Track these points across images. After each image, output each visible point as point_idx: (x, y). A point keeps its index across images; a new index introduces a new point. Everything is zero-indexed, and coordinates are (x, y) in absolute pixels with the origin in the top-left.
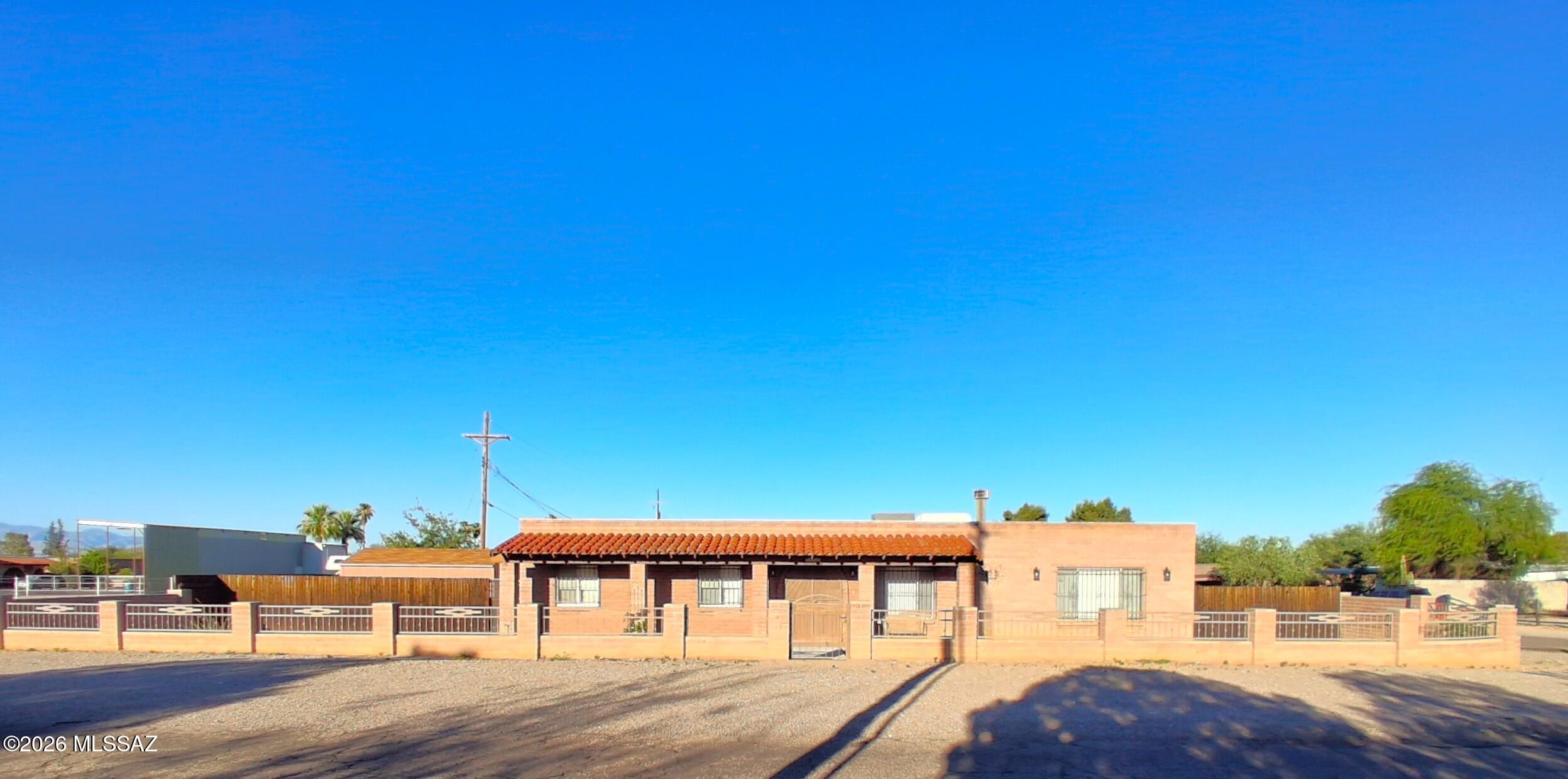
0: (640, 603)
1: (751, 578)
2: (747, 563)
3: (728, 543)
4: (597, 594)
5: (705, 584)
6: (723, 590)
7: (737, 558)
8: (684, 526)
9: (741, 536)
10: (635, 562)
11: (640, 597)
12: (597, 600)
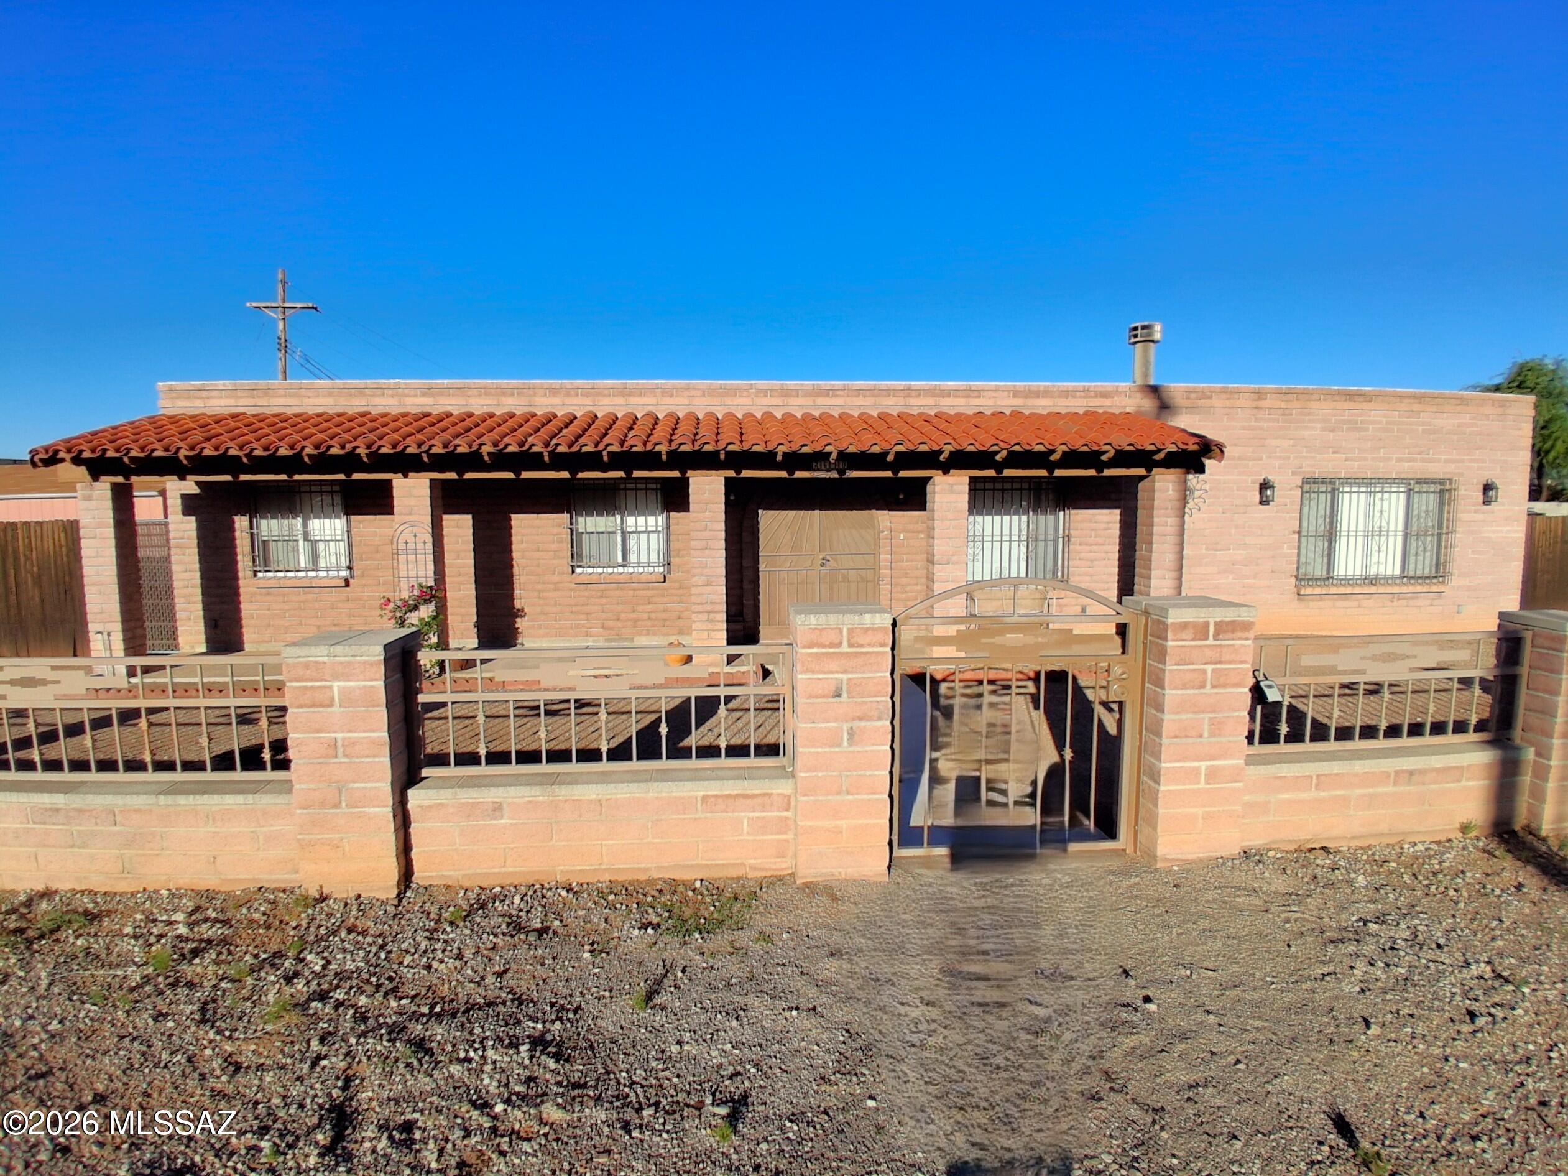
0: (421, 573)
1: (686, 509)
2: (676, 474)
3: (631, 428)
4: (343, 547)
5: (589, 523)
6: (625, 534)
7: (650, 460)
8: (535, 395)
9: (660, 416)
10: (405, 476)
11: (420, 557)
12: (344, 561)
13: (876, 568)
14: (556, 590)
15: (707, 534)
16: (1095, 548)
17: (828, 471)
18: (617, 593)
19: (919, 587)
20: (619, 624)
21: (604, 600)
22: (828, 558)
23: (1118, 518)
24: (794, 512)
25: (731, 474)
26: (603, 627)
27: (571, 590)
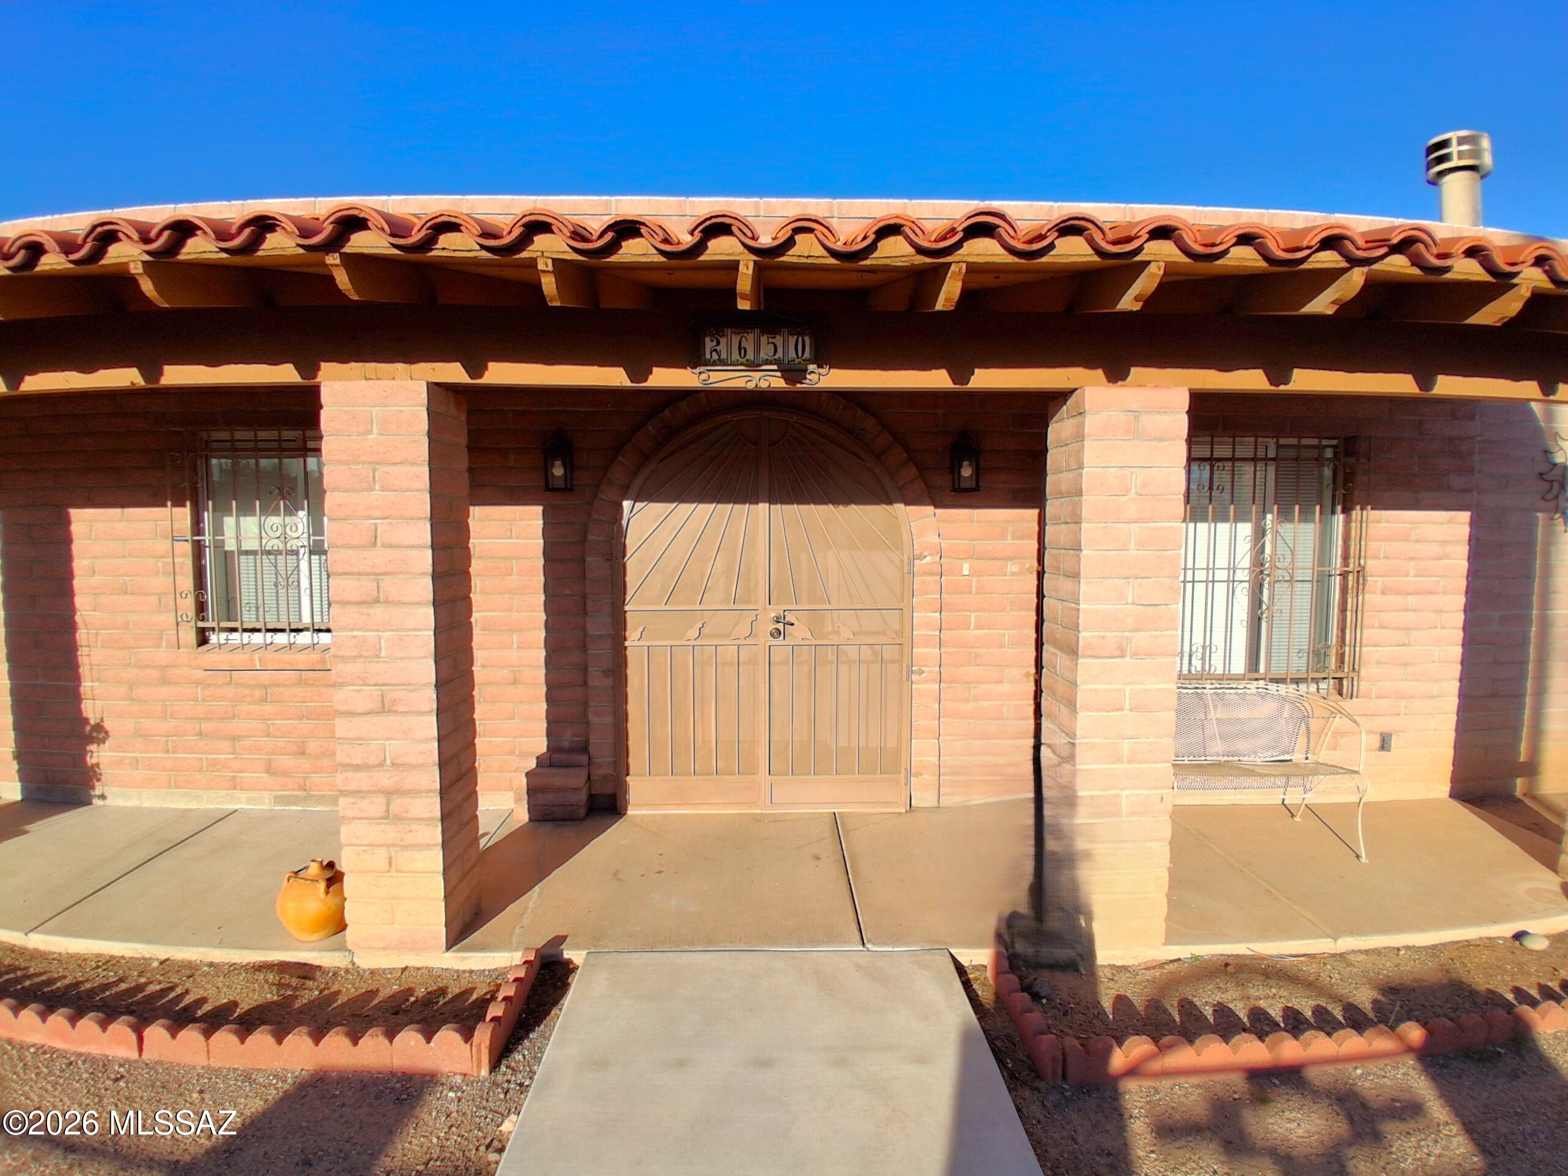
13: (905, 643)
14: (165, 681)
15: (378, 558)
16: (1411, 600)
17: (753, 366)
18: (299, 691)
19: (1005, 688)
20: (305, 764)
21: (268, 709)
22: (790, 618)
23: (1465, 531)
24: (705, 510)
25: (454, 373)
26: (268, 771)
27: (197, 683)
